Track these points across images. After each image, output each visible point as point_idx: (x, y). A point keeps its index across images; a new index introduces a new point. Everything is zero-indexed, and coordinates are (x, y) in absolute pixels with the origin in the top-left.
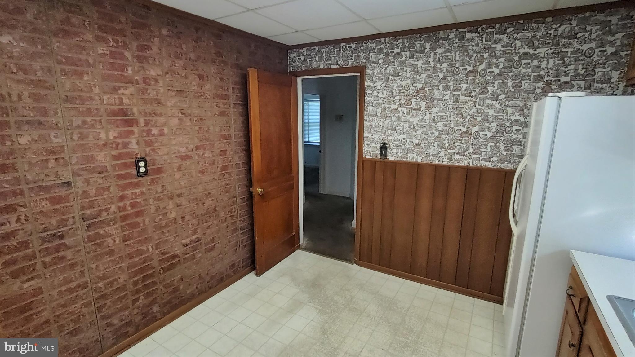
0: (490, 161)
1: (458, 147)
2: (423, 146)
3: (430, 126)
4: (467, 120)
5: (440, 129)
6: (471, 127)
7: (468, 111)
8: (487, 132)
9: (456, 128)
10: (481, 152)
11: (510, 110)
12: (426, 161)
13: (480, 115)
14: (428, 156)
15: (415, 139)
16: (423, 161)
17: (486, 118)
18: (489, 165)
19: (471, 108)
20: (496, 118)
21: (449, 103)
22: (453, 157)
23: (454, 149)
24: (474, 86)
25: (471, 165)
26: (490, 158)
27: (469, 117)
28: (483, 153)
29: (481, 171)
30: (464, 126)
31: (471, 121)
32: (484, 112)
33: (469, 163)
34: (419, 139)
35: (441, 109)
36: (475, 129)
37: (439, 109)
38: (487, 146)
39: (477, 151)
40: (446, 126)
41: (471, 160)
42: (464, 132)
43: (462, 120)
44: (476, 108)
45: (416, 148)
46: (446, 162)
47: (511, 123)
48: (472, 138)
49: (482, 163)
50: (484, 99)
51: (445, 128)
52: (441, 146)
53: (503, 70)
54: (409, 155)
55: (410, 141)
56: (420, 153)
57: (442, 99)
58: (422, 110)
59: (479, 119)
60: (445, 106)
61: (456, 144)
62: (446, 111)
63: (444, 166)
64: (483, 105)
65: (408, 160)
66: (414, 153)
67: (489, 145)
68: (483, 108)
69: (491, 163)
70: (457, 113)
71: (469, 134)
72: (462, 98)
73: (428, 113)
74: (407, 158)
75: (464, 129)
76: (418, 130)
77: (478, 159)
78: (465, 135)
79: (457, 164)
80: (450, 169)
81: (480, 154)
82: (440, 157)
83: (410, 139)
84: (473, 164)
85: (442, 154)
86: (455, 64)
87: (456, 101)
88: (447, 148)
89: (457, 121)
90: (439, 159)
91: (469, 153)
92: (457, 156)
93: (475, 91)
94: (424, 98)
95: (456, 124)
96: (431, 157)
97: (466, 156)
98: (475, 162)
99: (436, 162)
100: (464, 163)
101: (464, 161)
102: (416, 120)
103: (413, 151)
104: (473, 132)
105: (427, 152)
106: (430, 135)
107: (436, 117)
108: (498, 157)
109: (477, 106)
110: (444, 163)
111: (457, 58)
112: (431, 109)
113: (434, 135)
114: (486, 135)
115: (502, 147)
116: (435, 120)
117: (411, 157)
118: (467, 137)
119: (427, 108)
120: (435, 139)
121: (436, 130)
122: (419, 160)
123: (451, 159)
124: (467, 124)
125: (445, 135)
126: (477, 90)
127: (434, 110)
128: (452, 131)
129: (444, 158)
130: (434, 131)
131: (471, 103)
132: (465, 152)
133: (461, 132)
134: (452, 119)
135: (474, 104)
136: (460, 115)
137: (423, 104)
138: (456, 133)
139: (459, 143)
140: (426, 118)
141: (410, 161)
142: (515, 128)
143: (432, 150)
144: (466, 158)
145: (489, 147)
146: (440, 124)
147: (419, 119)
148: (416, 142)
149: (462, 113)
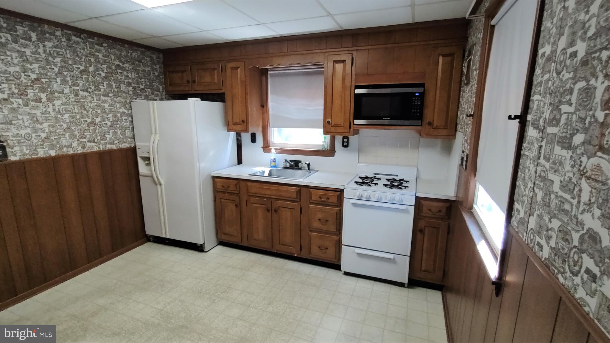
0: (114, 144)
1: (88, 136)
2: (54, 139)
3: (56, 118)
4: (90, 112)
5: (68, 121)
6: (95, 118)
7: (89, 104)
8: (107, 122)
9: (82, 120)
10: (107, 138)
11: (118, 105)
12: (60, 153)
13: (99, 108)
14: (61, 148)
15: (42, 132)
16: (57, 154)
17: (104, 111)
18: (114, 147)
19: (91, 102)
20: (111, 111)
21: (70, 97)
22: (85, 145)
23: (85, 138)
24: (89, 84)
25: (101, 149)
26: (114, 142)
27: (91, 110)
28: (108, 139)
29: (110, 153)
30: (88, 117)
31: (93, 113)
32: (102, 106)
33: (99, 148)
34: (48, 132)
35: (64, 102)
36: (98, 120)
37: (62, 102)
38: (109, 132)
39: (103, 138)
40: (73, 117)
41: (101, 146)
42: (90, 123)
43: (85, 112)
44: (95, 102)
45: (46, 142)
46: (80, 150)
47: (121, 114)
48: (98, 127)
49: (109, 147)
50: (99, 95)
51: (72, 120)
52: (73, 136)
53: (107, 74)
54: (39, 150)
55: (36, 136)
56: (52, 147)
57: (62, 92)
58: (42, 102)
59: (99, 111)
60: (67, 99)
61: (86, 134)
62: (70, 104)
63: (80, 155)
64: (100, 100)
65: (39, 156)
66: (45, 147)
67: (111, 131)
68: (100, 102)
69: (115, 145)
70: (80, 106)
71: (94, 124)
72: (81, 93)
73: (50, 105)
74: (37, 154)
75: (89, 120)
76: (43, 123)
77: (105, 144)
78: (91, 125)
79: (91, 151)
80: (85, 156)
81: (106, 140)
82: (73, 147)
83: (35, 132)
84: (103, 149)
85: (75, 144)
86: (67, 61)
87: (77, 95)
88: (78, 138)
89: (82, 113)
90: (73, 149)
91: (98, 140)
92: (89, 144)
93: (91, 88)
94: (42, 90)
95: (81, 116)
96: (65, 149)
97: (96, 143)
98: (104, 147)
99: (71, 152)
100: (96, 149)
101: (96, 147)
102: (38, 113)
103: (42, 145)
104: (97, 122)
105: (60, 144)
106: (59, 127)
107: (61, 110)
108: (118, 140)
109: (95, 101)
110: (79, 152)
111: (69, 56)
112: (53, 102)
113: (63, 127)
114: (107, 124)
115: (119, 132)
116: (60, 112)
117: (42, 153)
118: (93, 126)
119: (49, 100)
120: (65, 131)
121: (64, 122)
122: (53, 153)
123: (84, 147)
124: (91, 115)
125: (74, 126)
126: (93, 87)
127: (57, 103)
128: (79, 123)
129: (77, 147)
130: (62, 123)
131: (89, 98)
132: (94, 140)
133: (87, 122)
134: (77, 111)
135: (93, 99)
136: (83, 108)
137: (43, 96)
138: (83, 124)
139: (88, 132)
140: (50, 110)
141: (42, 156)
142: (124, 118)
143: (64, 142)
144: (96, 144)
145: (111, 133)
146: (66, 116)
147: (41, 111)
148: (43, 135)
149: (84, 106)
